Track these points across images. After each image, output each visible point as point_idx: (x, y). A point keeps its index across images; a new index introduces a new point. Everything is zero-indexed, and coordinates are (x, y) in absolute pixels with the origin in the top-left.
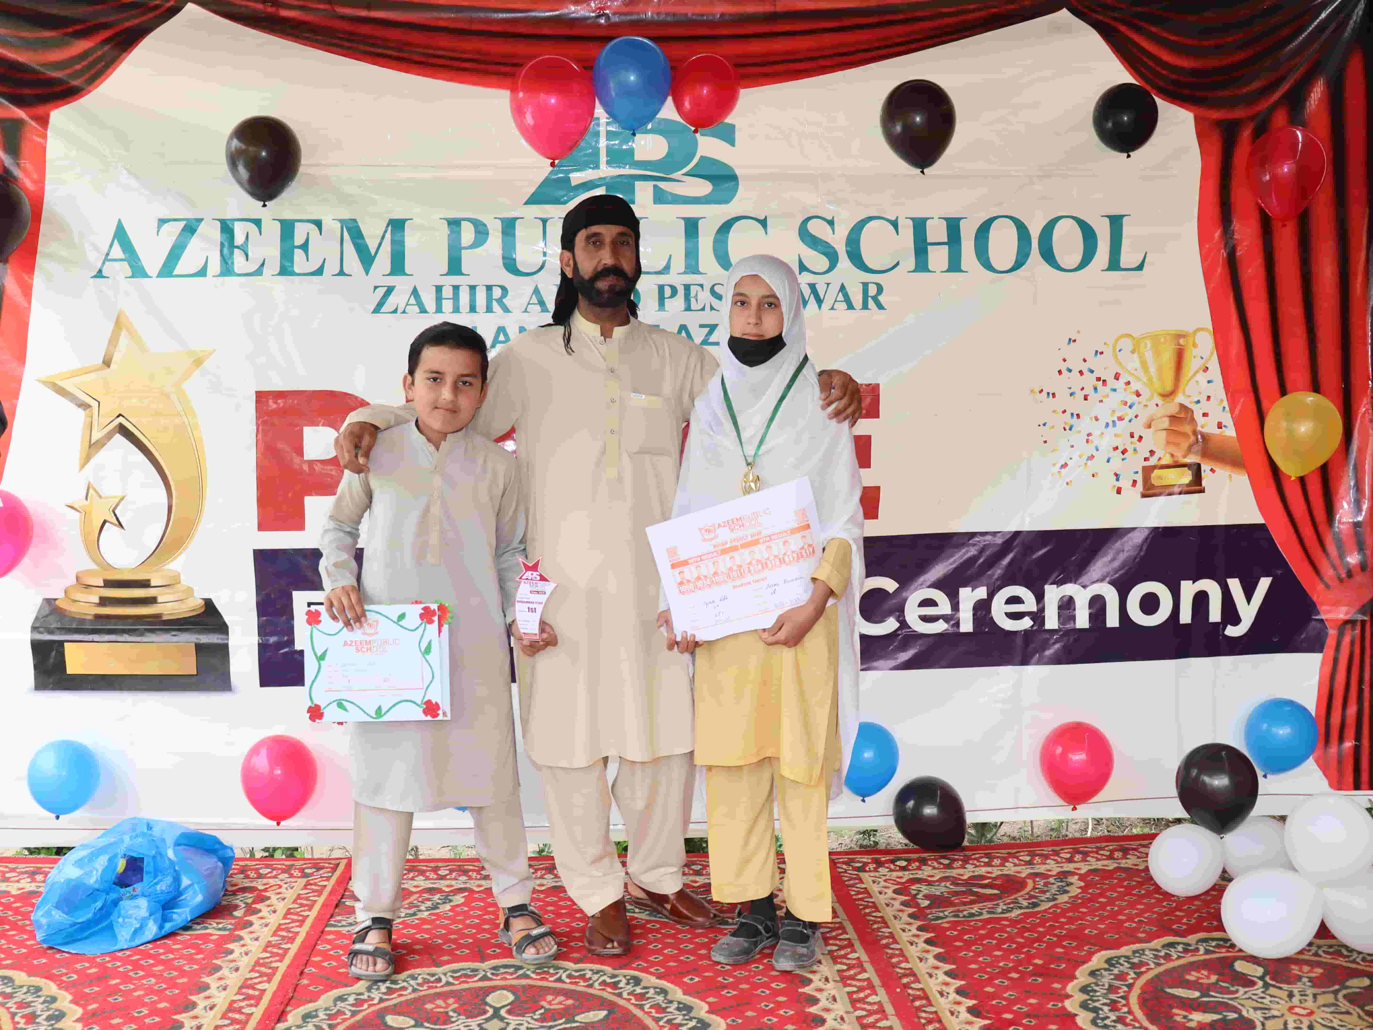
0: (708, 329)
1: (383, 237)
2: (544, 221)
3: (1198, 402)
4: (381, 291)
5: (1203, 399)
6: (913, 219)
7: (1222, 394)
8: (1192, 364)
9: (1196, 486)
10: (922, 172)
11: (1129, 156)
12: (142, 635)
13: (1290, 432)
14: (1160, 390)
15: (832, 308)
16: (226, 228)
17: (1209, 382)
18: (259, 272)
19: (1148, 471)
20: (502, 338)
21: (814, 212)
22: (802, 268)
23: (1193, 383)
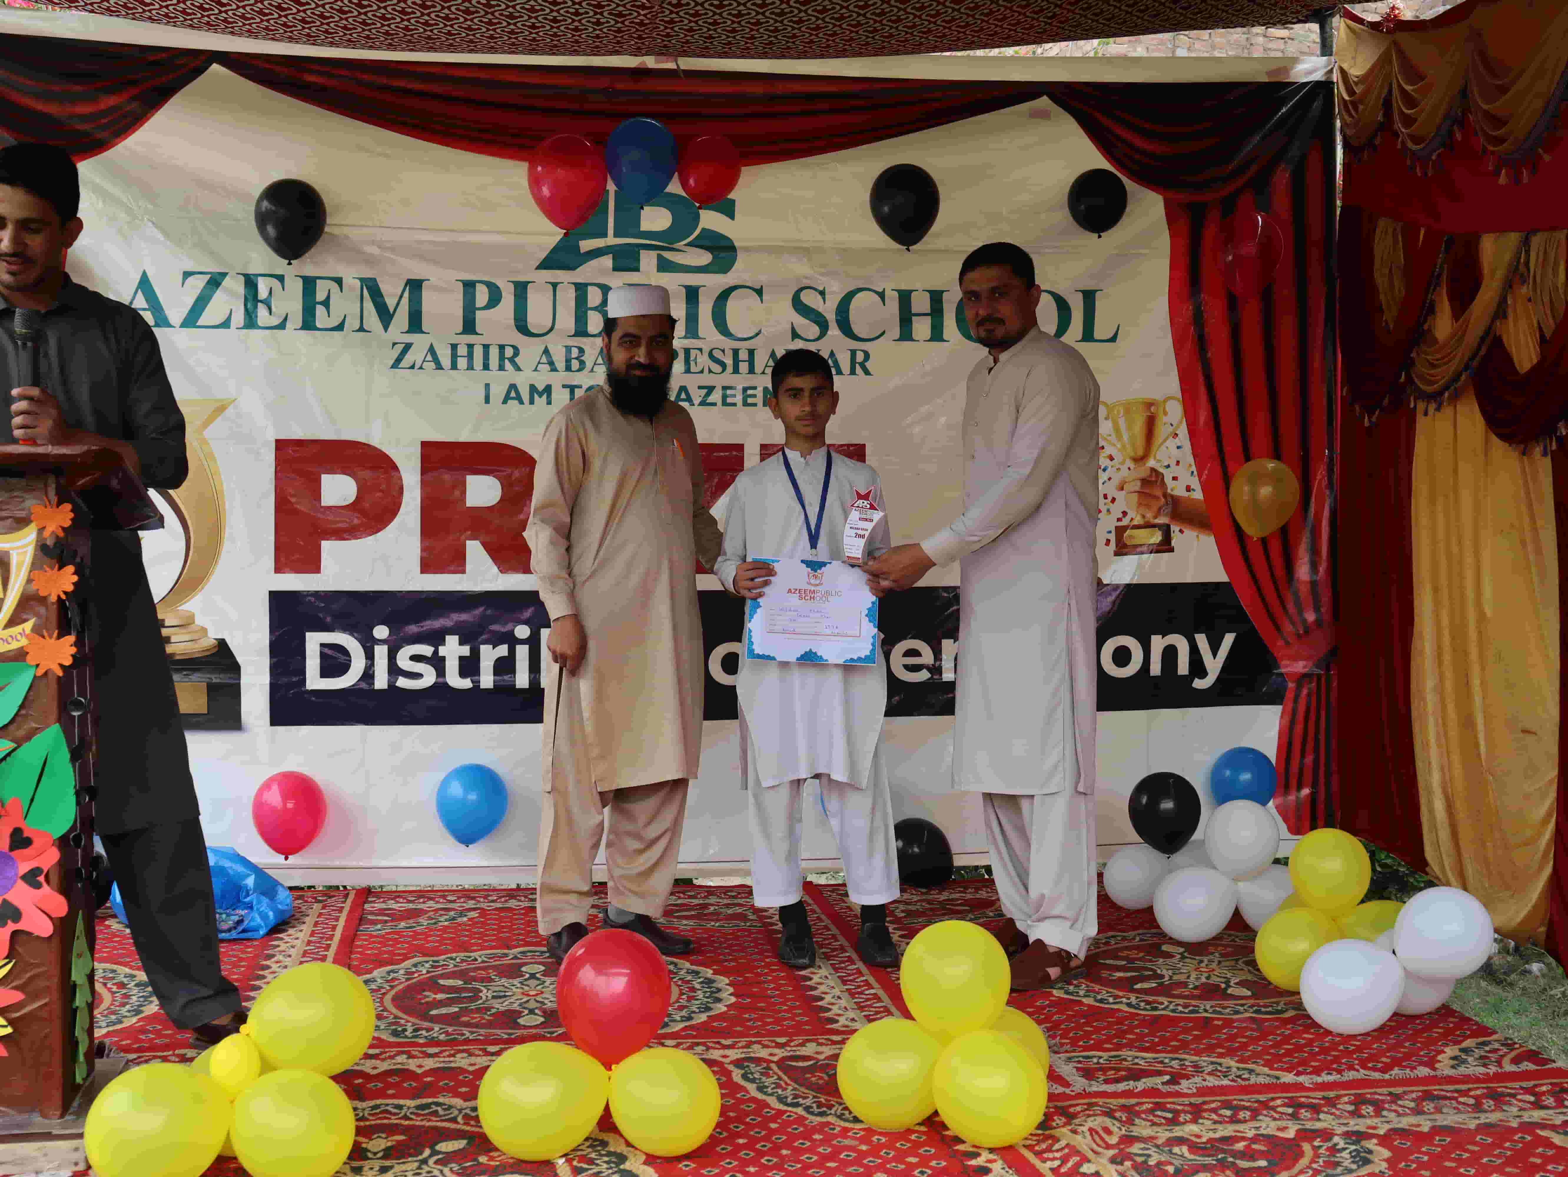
0: (705, 391)
1: (401, 297)
2: (555, 285)
3: (1168, 466)
4: (399, 348)
5: (1173, 464)
6: (899, 291)
7: (1191, 459)
8: (1162, 430)
9: (1166, 546)
10: (908, 249)
11: (1100, 237)
13: (1254, 495)
14: (1132, 454)
16: (250, 283)
17: (1178, 447)
18: (282, 326)
19: (1120, 531)
20: (513, 394)
21: (806, 282)
22: (795, 335)
23: (1163, 448)
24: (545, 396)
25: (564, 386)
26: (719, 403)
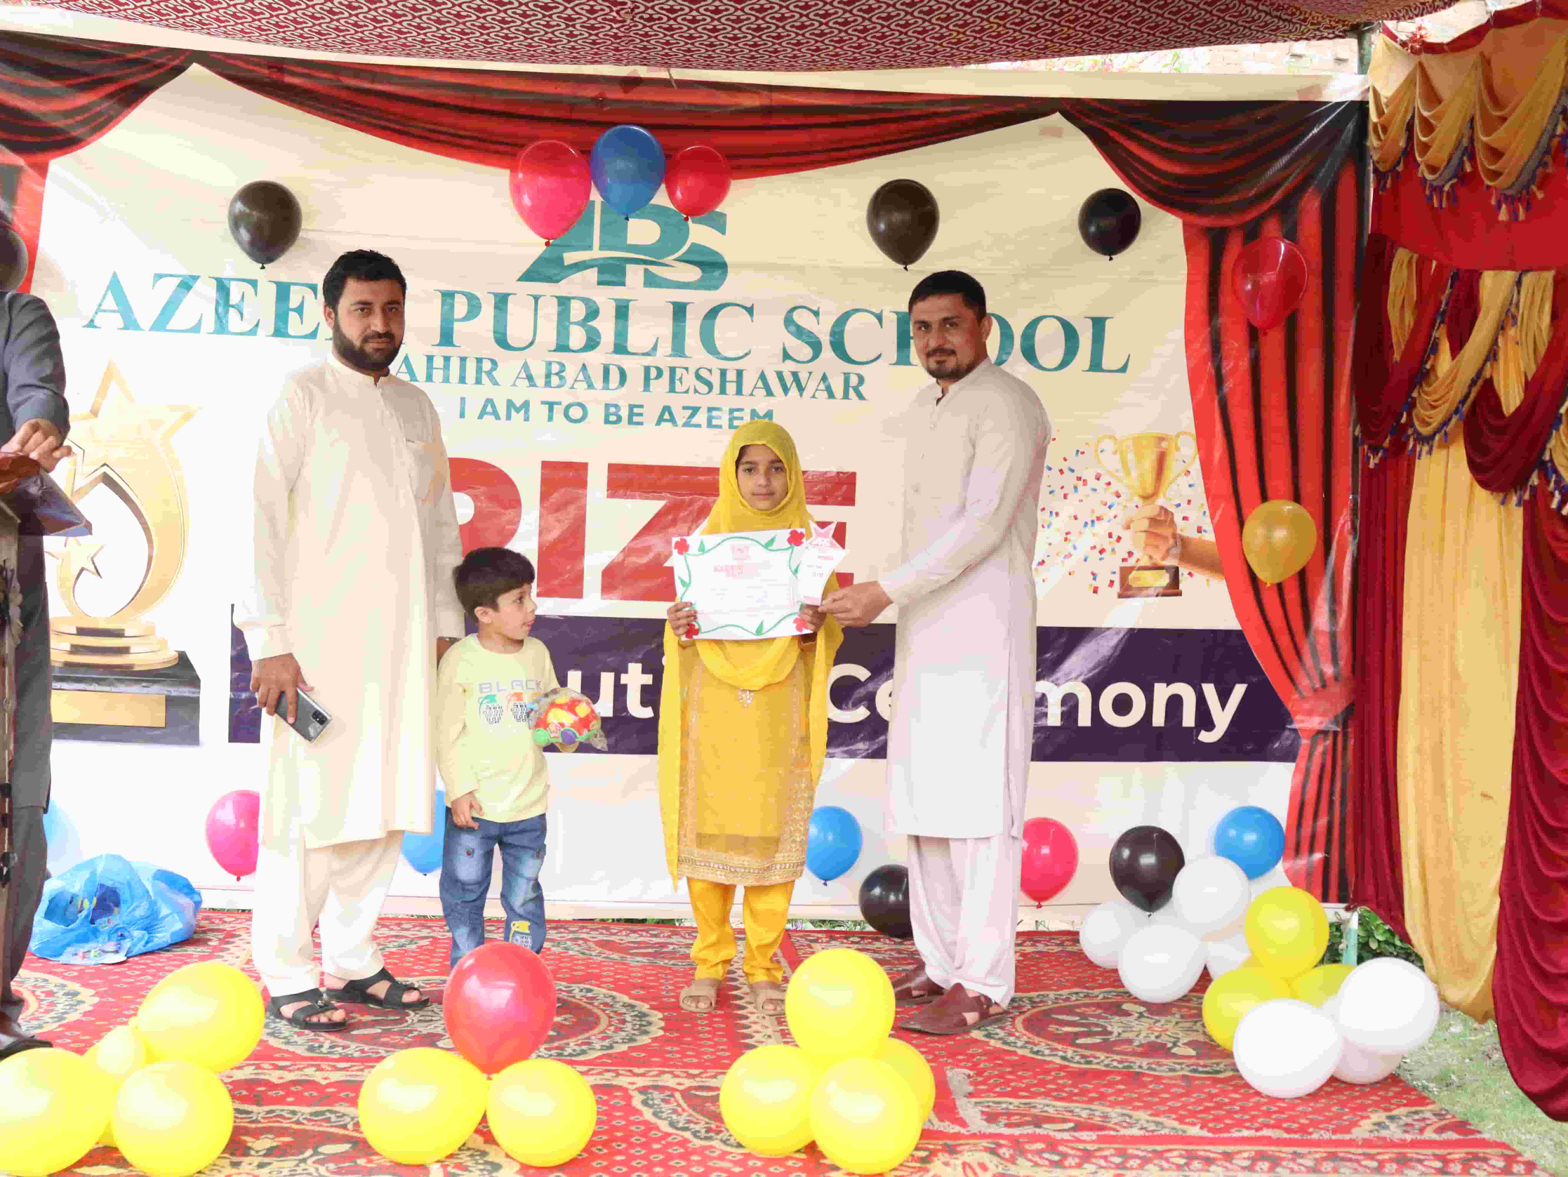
0: (690, 412)
2: (536, 298)
3: (1179, 505)
5: (1184, 502)
6: (897, 313)
7: (1203, 499)
8: (1173, 467)
9: (1173, 589)
10: (906, 268)
11: (1111, 259)
12: (111, 684)
13: (1268, 538)
14: (1140, 492)
15: (814, 396)
16: (223, 287)
17: (1190, 486)
18: (253, 332)
19: (1125, 572)
20: (489, 409)
21: (800, 302)
22: (786, 356)
23: (1174, 487)
24: (523, 411)
25: (543, 403)
26: (704, 423)
